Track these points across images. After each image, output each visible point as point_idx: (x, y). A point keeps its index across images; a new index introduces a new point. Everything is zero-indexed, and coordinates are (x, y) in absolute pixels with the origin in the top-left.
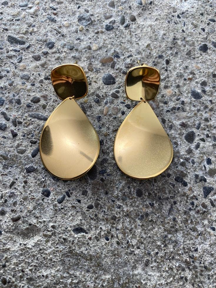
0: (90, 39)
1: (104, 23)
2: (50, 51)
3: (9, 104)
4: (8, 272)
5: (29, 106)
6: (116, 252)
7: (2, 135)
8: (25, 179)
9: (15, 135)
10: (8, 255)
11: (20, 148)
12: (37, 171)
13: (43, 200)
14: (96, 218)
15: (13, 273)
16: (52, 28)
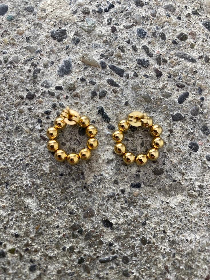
3: (152, 37)
4: (148, 231)
7: (143, 72)
10: (148, 212)
11: (165, 90)
12: (185, 120)
13: (190, 154)
15: (153, 233)
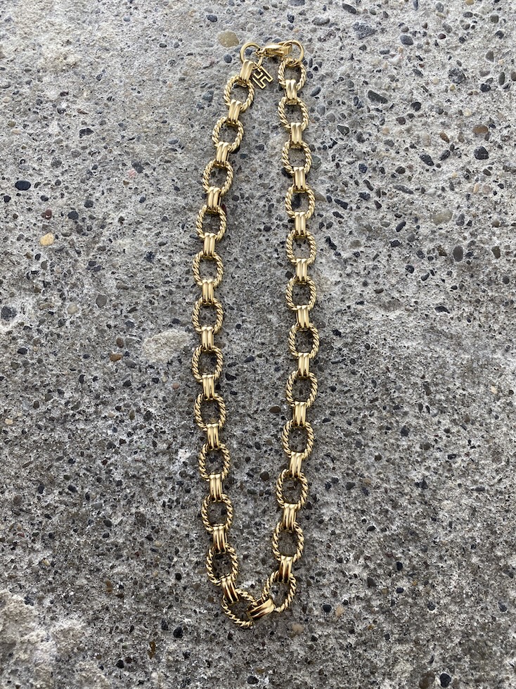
0: (461, 101)
1: (479, 81)
2: (416, 114)
5: (393, 176)
6: (477, 335)
9: (379, 206)
14: (460, 299)
16: (418, 84)
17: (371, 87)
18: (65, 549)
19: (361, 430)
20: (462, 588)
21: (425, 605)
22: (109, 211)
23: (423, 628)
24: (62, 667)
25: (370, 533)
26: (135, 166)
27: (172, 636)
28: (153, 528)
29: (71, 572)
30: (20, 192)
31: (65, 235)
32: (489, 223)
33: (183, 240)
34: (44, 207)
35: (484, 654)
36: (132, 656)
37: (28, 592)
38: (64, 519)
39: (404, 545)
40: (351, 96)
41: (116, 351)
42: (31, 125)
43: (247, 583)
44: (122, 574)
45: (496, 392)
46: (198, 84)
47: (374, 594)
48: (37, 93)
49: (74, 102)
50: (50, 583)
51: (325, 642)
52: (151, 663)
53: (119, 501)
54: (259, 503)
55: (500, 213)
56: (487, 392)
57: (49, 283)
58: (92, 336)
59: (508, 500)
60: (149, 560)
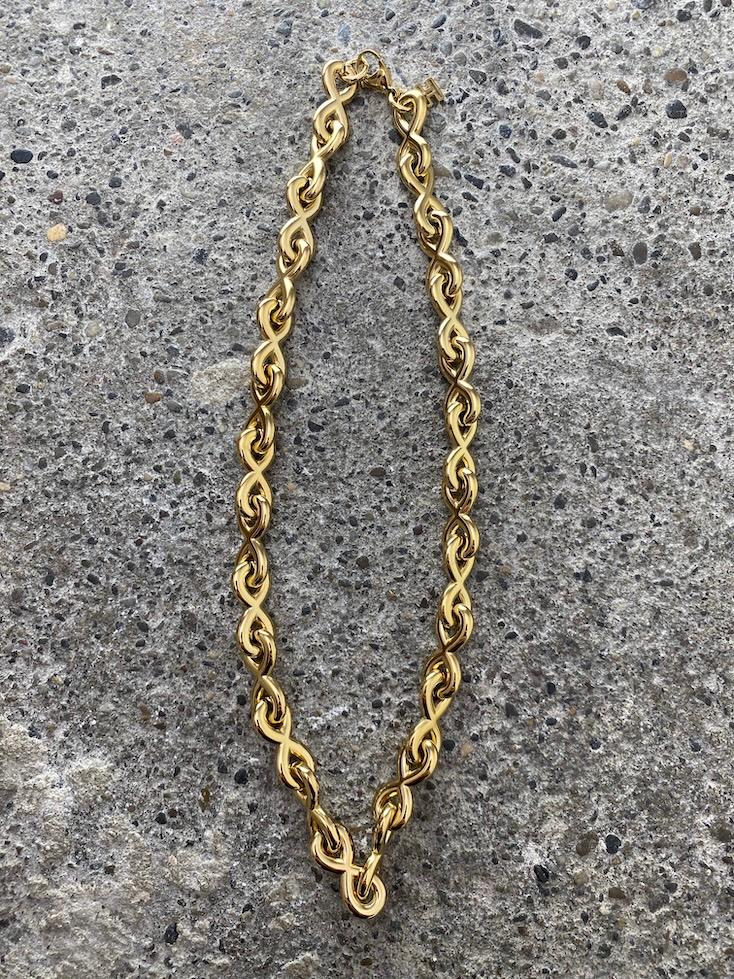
0: (649, 35)
1: (675, 6)
2: (583, 53)
5: (549, 143)
6: (666, 368)
8: (542, 252)
9: (528, 185)
14: (642, 317)
16: (587, 10)
17: (519, 15)
18: (84, 662)
19: (498, 499)
20: (639, 719)
21: (587, 741)
22: (144, 192)
23: (583, 773)
24: (81, 821)
25: (509, 642)
26: (181, 128)
27: (232, 782)
28: (206, 633)
29: (93, 694)
30: (18, 166)
31: (82, 226)
32: (686, 210)
33: (247, 234)
34: (52, 186)
35: (668, 809)
36: (177, 808)
37: (33, 720)
38: (82, 621)
39: (558, 659)
40: (490, 28)
41: (154, 389)
42: (32, 71)
43: (337, 709)
44: (163, 696)
45: (692, 448)
46: (270, 11)
47: (514, 726)
48: (40, 25)
49: (94, 38)
50: (64, 708)
51: (445, 791)
52: (203, 819)
53: (159, 596)
54: (354, 598)
55: (701, 194)
56: (678, 449)
57: (59, 294)
58: (119, 368)
59: (705, 599)
60: (200, 677)
